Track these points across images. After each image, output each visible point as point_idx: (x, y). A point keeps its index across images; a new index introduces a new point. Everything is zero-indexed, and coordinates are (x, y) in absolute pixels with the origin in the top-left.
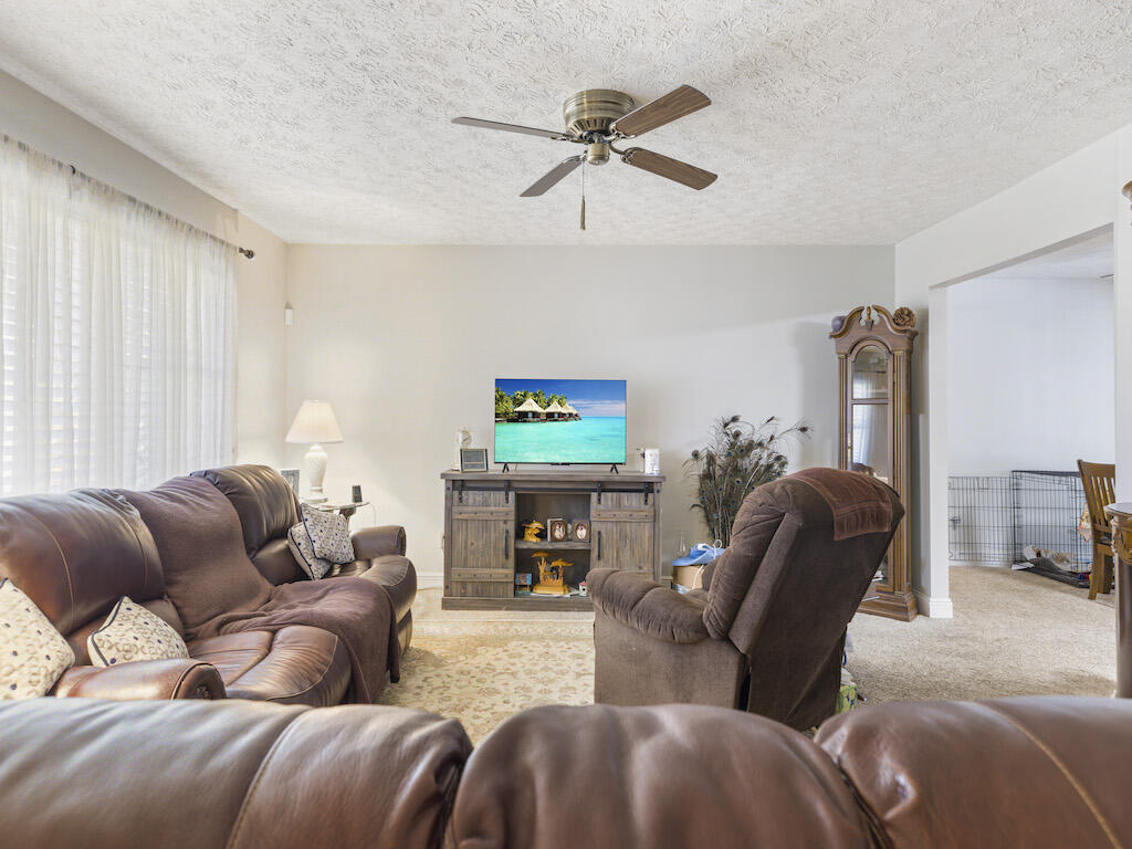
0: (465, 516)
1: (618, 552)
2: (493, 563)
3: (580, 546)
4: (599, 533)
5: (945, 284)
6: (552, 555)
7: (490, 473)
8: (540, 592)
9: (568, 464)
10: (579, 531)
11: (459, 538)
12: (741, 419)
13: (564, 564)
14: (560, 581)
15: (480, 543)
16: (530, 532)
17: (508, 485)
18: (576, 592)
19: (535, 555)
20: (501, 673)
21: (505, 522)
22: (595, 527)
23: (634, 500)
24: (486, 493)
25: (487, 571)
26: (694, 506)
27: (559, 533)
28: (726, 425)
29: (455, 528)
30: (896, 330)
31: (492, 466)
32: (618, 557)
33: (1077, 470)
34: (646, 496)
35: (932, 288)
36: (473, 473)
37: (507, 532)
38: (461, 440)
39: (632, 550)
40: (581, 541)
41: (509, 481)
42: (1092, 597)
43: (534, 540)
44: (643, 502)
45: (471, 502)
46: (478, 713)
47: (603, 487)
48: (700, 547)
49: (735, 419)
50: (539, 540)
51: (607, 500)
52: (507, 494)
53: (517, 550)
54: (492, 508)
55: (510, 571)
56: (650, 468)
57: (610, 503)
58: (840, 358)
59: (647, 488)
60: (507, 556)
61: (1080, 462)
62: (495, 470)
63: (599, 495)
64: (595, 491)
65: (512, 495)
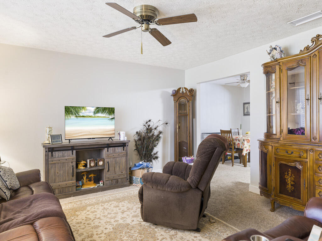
0: (54, 162)
1: (114, 168)
2: (67, 179)
3: (100, 168)
4: (108, 162)
5: (200, 83)
6: (89, 173)
7: (63, 144)
8: (85, 187)
9: (94, 138)
10: (100, 162)
11: (52, 172)
12: (151, 121)
13: (94, 175)
14: (92, 182)
15: (62, 172)
16: (81, 165)
17: (72, 148)
18: (98, 185)
19: (82, 174)
20: (94, 219)
21: (72, 162)
22: (106, 160)
23: (119, 150)
24: (64, 152)
25: (65, 183)
26: (135, 150)
27: (92, 164)
28: (147, 123)
29: (50, 167)
30: (190, 95)
31: (64, 141)
32: (115, 170)
33: (220, 132)
34: (124, 148)
35: (197, 83)
36: (57, 144)
37: (73, 166)
38: (48, 131)
39: (119, 167)
40: (101, 166)
41: (73, 146)
42: (223, 164)
43: (83, 168)
44: (123, 149)
45: (57, 156)
46: (99, 236)
47: (108, 146)
48: (141, 163)
49: (150, 121)
50: (85, 168)
51: (110, 150)
52: (72, 152)
53: (77, 173)
54: (66, 158)
55: (75, 181)
56: (123, 138)
57: (112, 151)
58: (175, 102)
59: (123, 145)
60: (73, 176)
61: (221, 130)
62: (65, 142)
63: (108, 149)
64: (106, 147)
65: (74, 151)
